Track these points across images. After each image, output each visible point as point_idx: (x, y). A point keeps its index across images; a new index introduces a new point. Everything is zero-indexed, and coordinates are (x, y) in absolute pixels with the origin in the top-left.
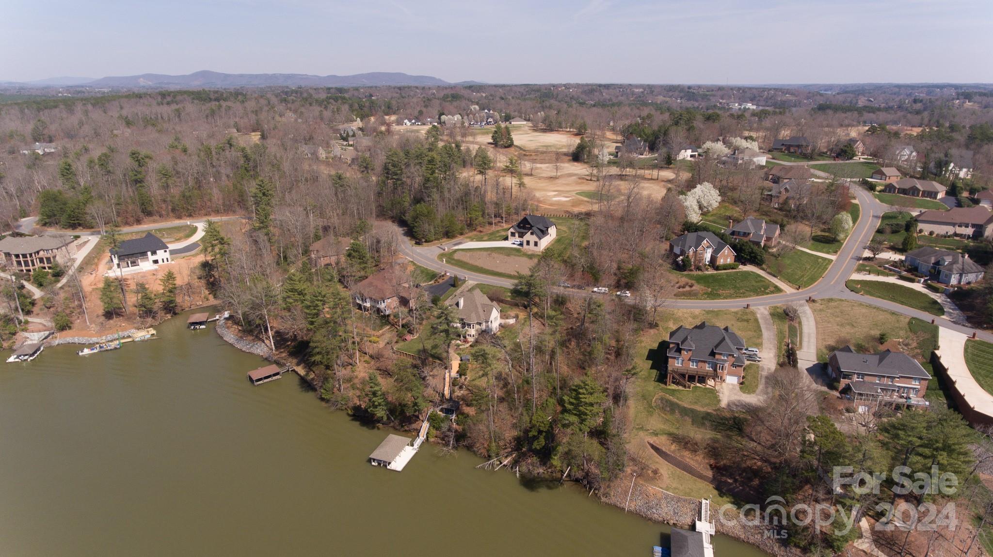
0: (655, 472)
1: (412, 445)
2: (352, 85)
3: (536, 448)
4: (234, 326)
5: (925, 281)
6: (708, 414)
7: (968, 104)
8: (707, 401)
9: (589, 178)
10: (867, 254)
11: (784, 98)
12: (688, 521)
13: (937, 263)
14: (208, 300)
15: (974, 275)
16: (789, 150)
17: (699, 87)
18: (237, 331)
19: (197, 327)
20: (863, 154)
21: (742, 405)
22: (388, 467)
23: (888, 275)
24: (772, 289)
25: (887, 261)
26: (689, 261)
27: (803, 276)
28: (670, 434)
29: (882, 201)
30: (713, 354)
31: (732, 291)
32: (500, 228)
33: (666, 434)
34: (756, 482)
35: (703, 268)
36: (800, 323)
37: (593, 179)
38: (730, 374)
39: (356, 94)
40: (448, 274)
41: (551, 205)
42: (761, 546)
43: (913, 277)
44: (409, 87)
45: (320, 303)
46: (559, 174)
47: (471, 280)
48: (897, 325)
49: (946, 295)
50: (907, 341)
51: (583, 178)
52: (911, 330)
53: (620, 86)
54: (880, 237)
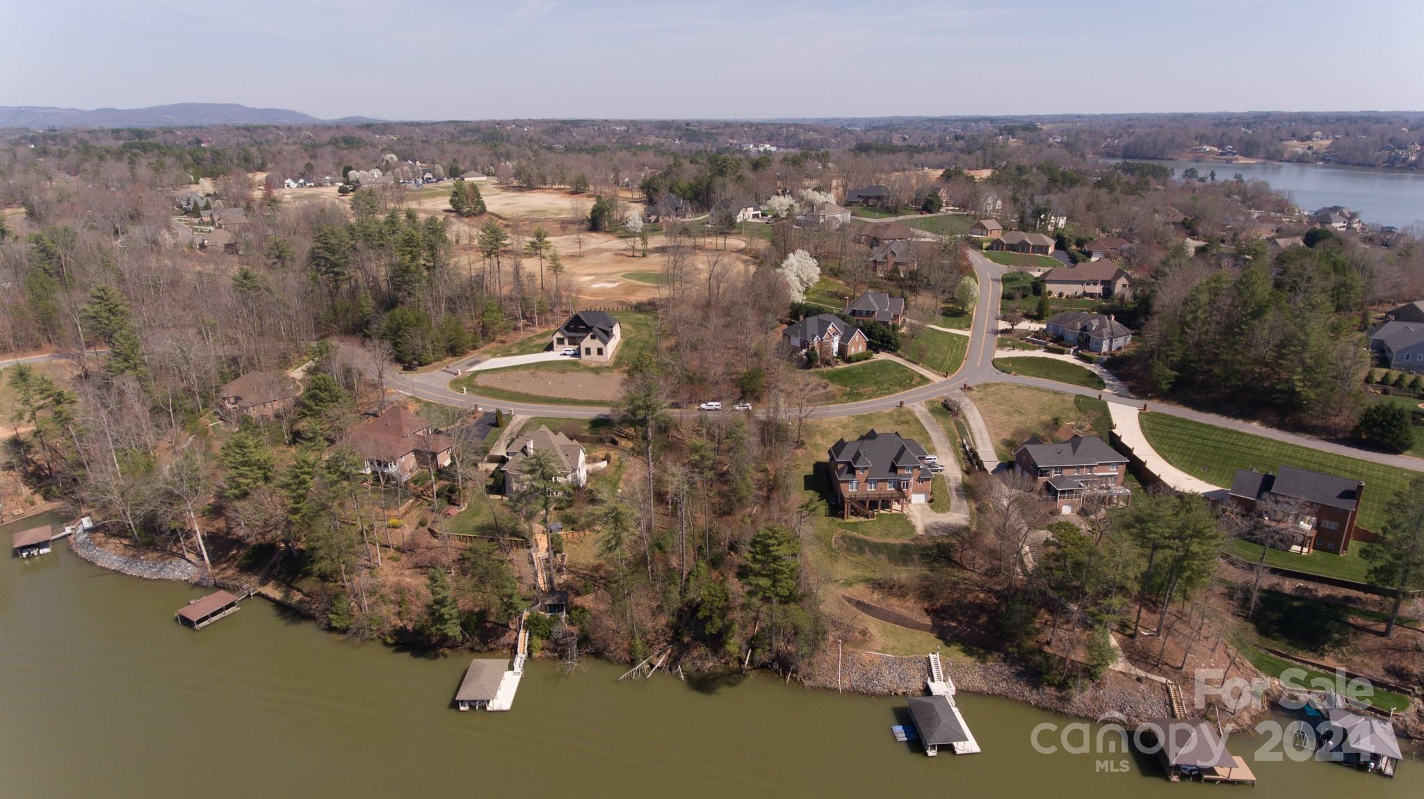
0: (864, 633)
1: (511, 668)
2: (160, 125)
3: (711, 633)
4: (112, 540)
5: (1075, 351)
6: (905, 546)
7: (1012, 141)
8: (900, 530)
9: (630, 253)
10: (1003, 325)
11: (808, 137)
12: (919, 685)
13: (1084, 329)
14: (32, 503)
15: (1123, 338)
16: (867, 203)
17: (700, 123)
18: (121, 547)
19: (35, 552)
20: (947, 204)
21: (941, 527)
22: (488, 708)
23: (1034, 349)
24: (918, 379)
25: (1028, 333)
26: (815, 354)
27: (944, 359)
28: (867, 581)
29: (994, 260)
30: (894, 469)
31: (875, 388)
32: (531, 335)
33: (862, 581)
34: (983, 619)
35: (832, 363)
36: (964, 417)
37: (636, 254)
38: (917, 491)
39: (170, 138)
40: (480, 409)
41: (594, 294)
42: (1009, 695)
43: (1061, 347)
44: (264, 128)
45: (307, 477)
46: (582, 250)
47: (520, 415)
48: (1064, 406)
49: (1101, 365)
50: (1079, 423)
51: (622, 255)
52: (1080, 410)
53: (593, 123)
54: (1011, 304)
